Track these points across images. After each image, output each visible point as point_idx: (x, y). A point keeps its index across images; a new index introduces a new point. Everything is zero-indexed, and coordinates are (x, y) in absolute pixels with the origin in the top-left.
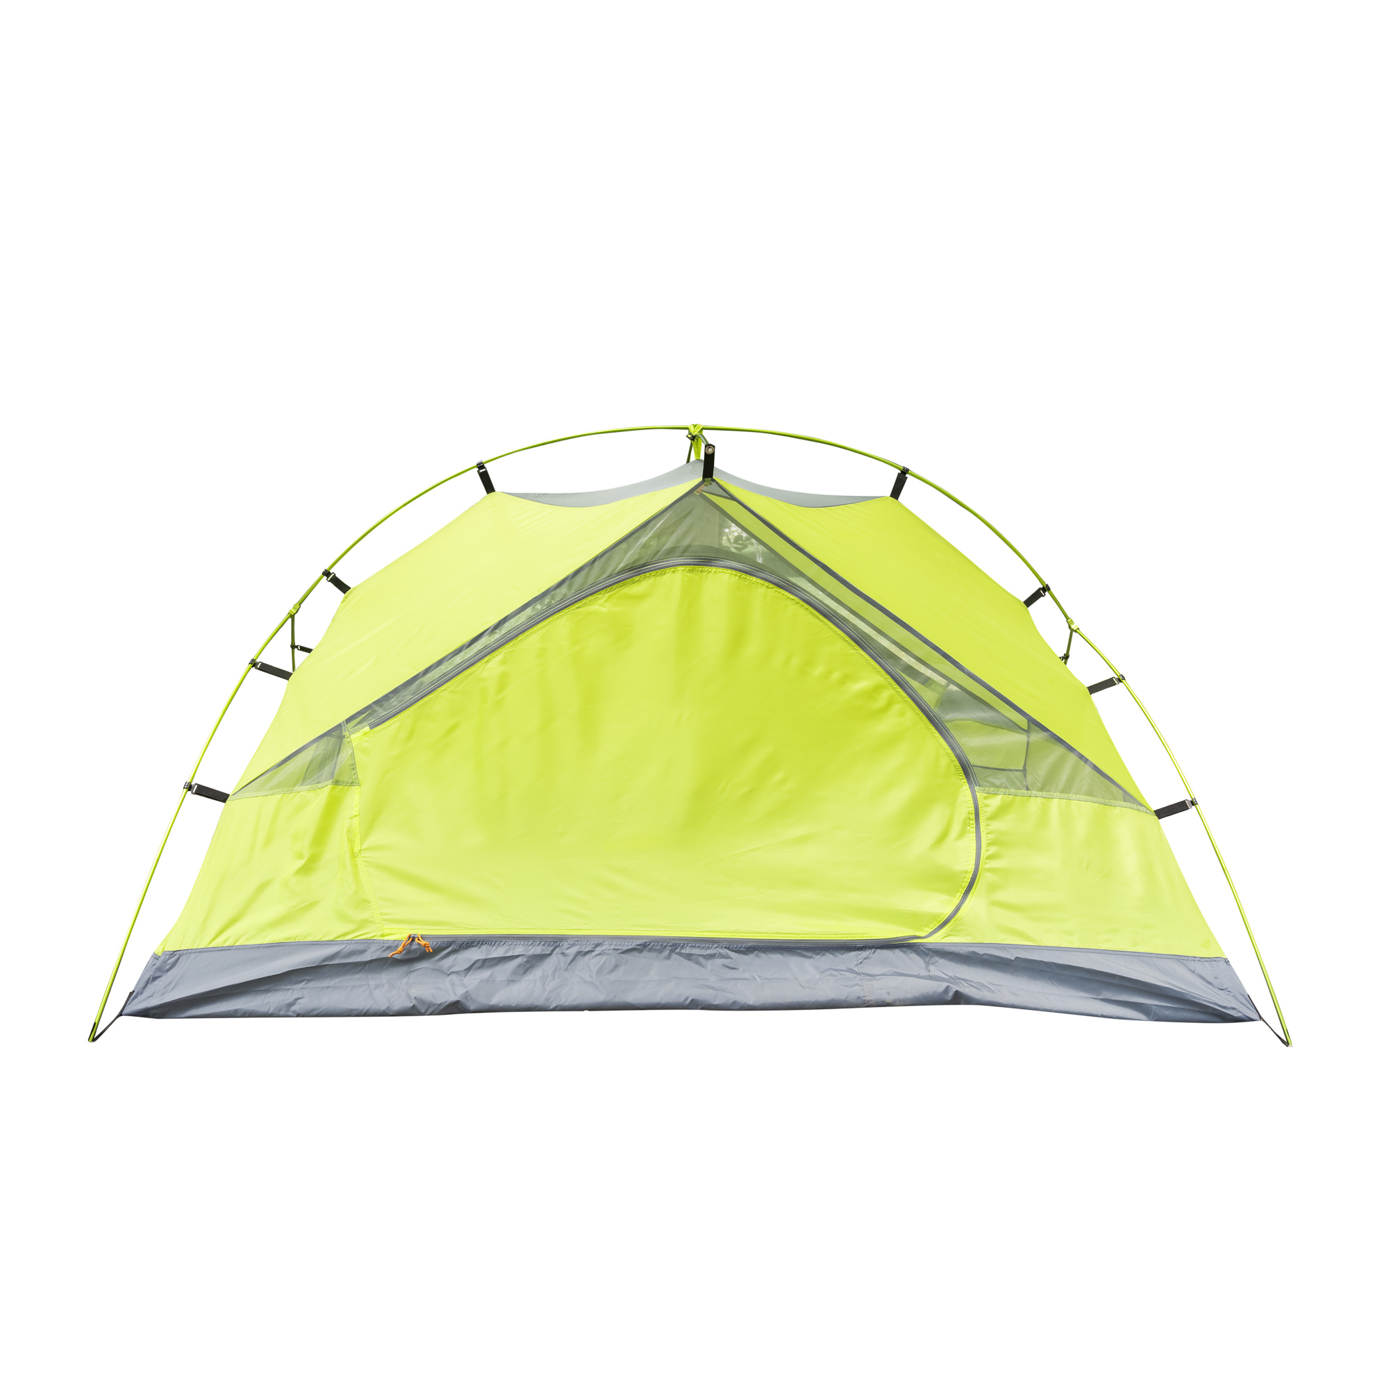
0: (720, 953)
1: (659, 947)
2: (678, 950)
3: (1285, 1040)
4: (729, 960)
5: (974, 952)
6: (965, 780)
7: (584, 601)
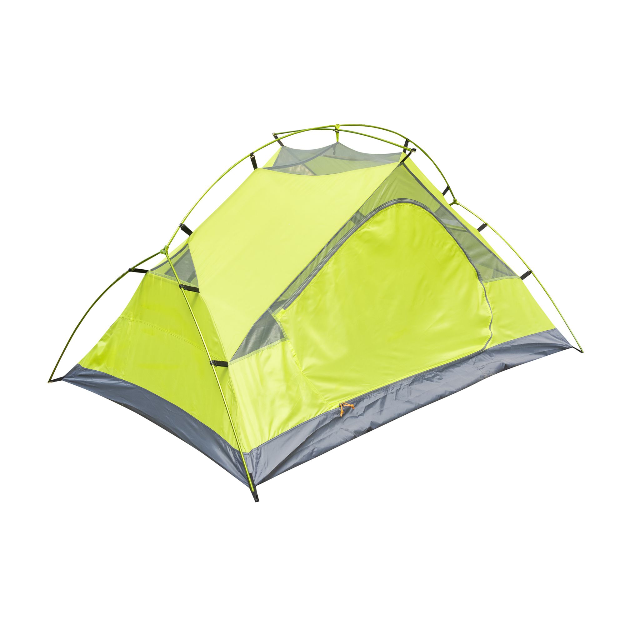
0: (436, 374)
1: (418, 379)
2: (424, 378)
3: (580, 350)
4: (439, 376)
5: (501, 348)
6: (478, 279)
7: (361, 227)
